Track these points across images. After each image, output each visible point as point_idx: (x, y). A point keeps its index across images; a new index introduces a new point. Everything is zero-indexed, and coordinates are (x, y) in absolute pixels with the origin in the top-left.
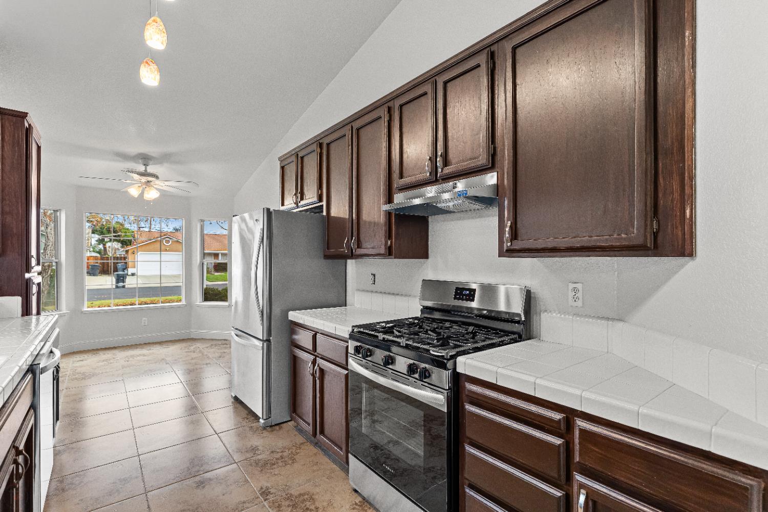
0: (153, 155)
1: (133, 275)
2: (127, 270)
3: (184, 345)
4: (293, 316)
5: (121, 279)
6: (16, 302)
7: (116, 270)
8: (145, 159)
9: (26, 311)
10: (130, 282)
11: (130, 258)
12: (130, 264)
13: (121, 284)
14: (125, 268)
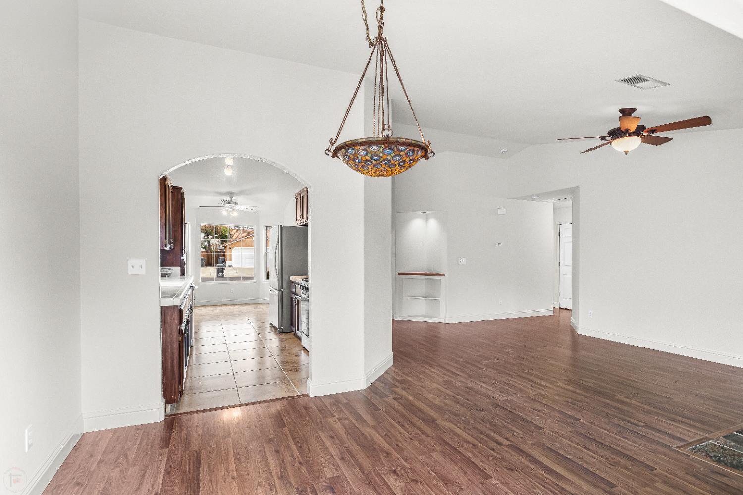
0: (235, 191)
1: (230, 266)
2: (226, 263)
3: (254, 306)
4: (292, 278)
5: (220, 271)
6: (177, 270)
7: (217, 263)
8: (231, 194)
9: (182, 273)
10: (228, 272)
11: (227, 254)
12: (228, 258)
13: (220, 274)
14: (224, 261)
